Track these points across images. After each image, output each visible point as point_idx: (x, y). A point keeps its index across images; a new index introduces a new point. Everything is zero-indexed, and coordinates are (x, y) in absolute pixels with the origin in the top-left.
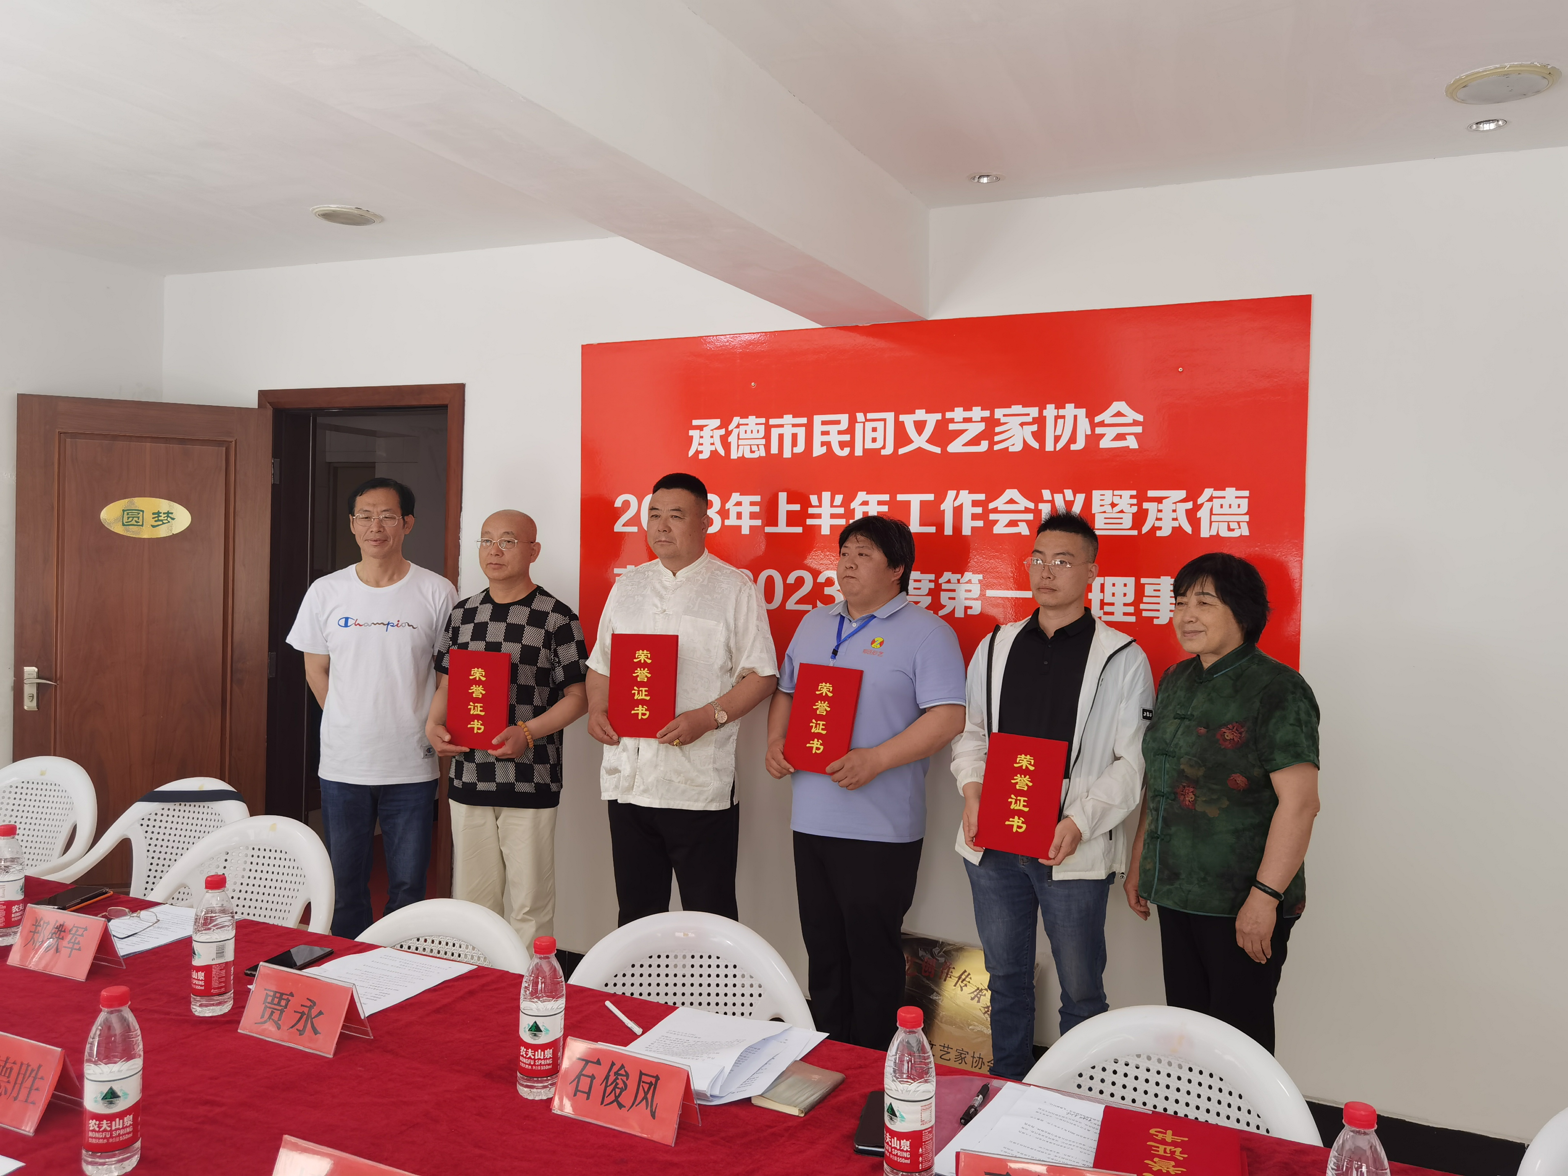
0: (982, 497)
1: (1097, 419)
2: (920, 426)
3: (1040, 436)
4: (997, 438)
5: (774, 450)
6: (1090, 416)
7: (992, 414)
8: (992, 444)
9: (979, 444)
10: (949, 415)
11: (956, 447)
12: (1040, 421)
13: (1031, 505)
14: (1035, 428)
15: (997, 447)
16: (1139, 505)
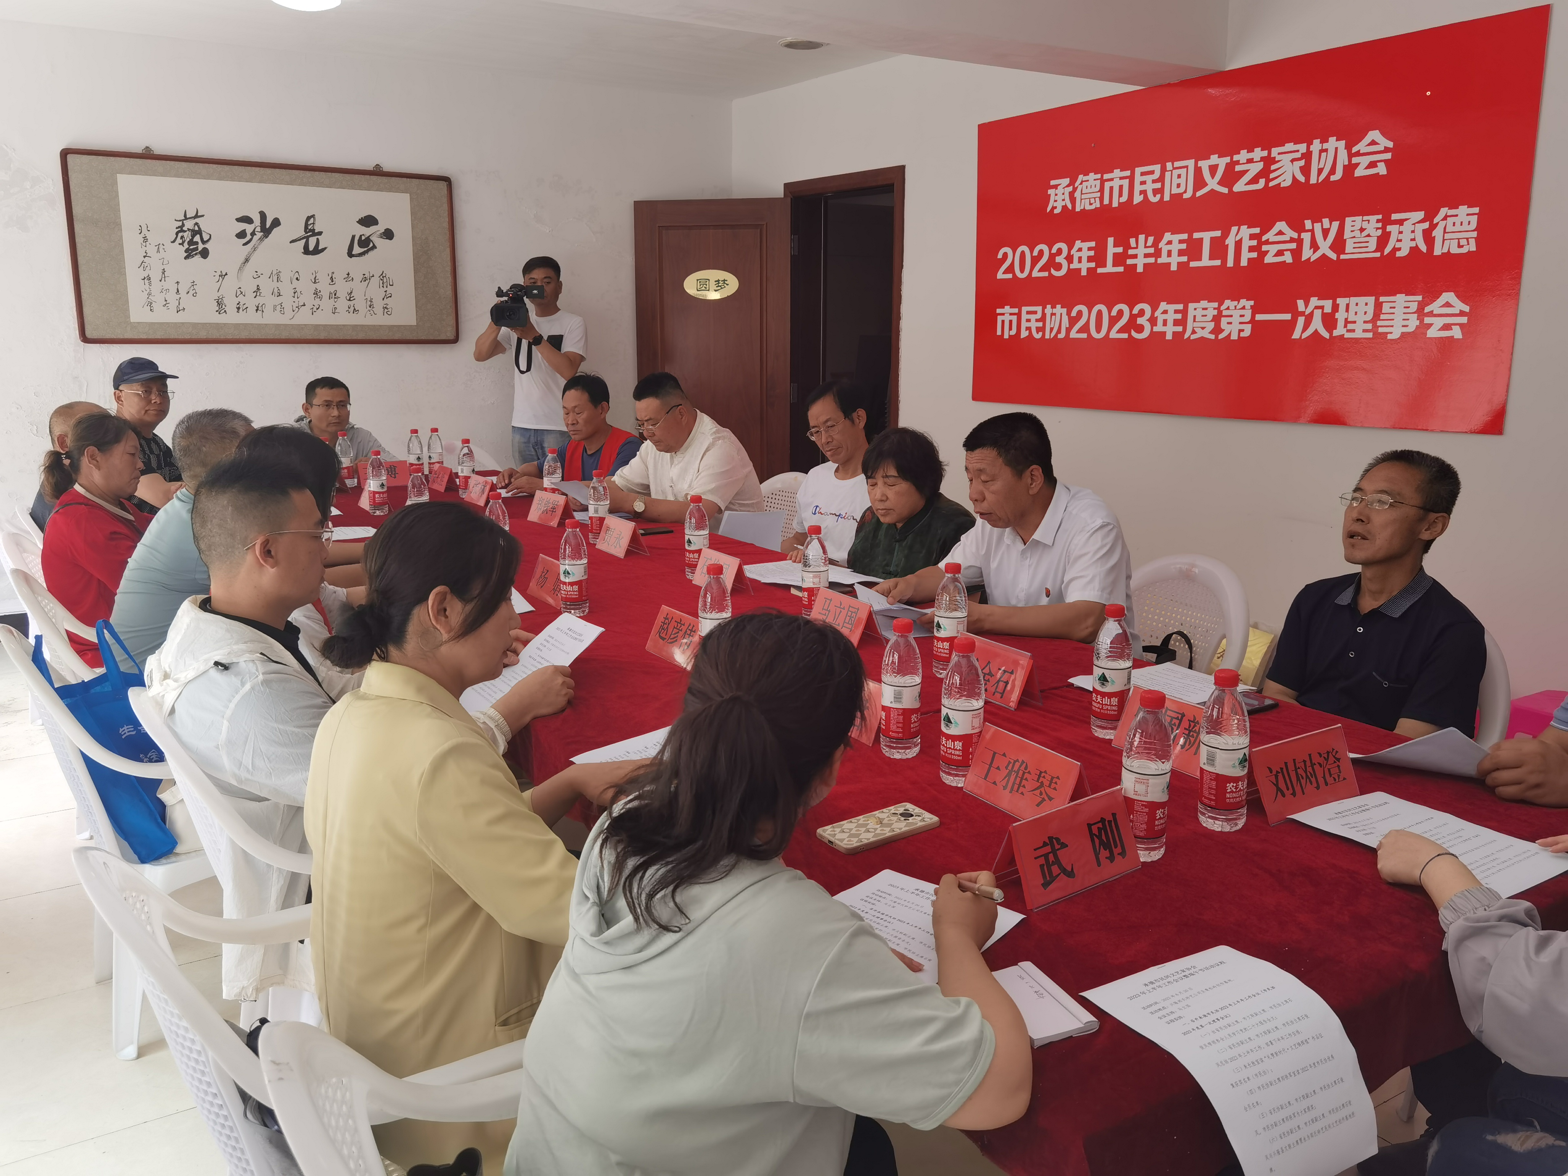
2: (1213, 169)
5: (1106, 201)
7: (1270, 153)
9: (1257, 182)
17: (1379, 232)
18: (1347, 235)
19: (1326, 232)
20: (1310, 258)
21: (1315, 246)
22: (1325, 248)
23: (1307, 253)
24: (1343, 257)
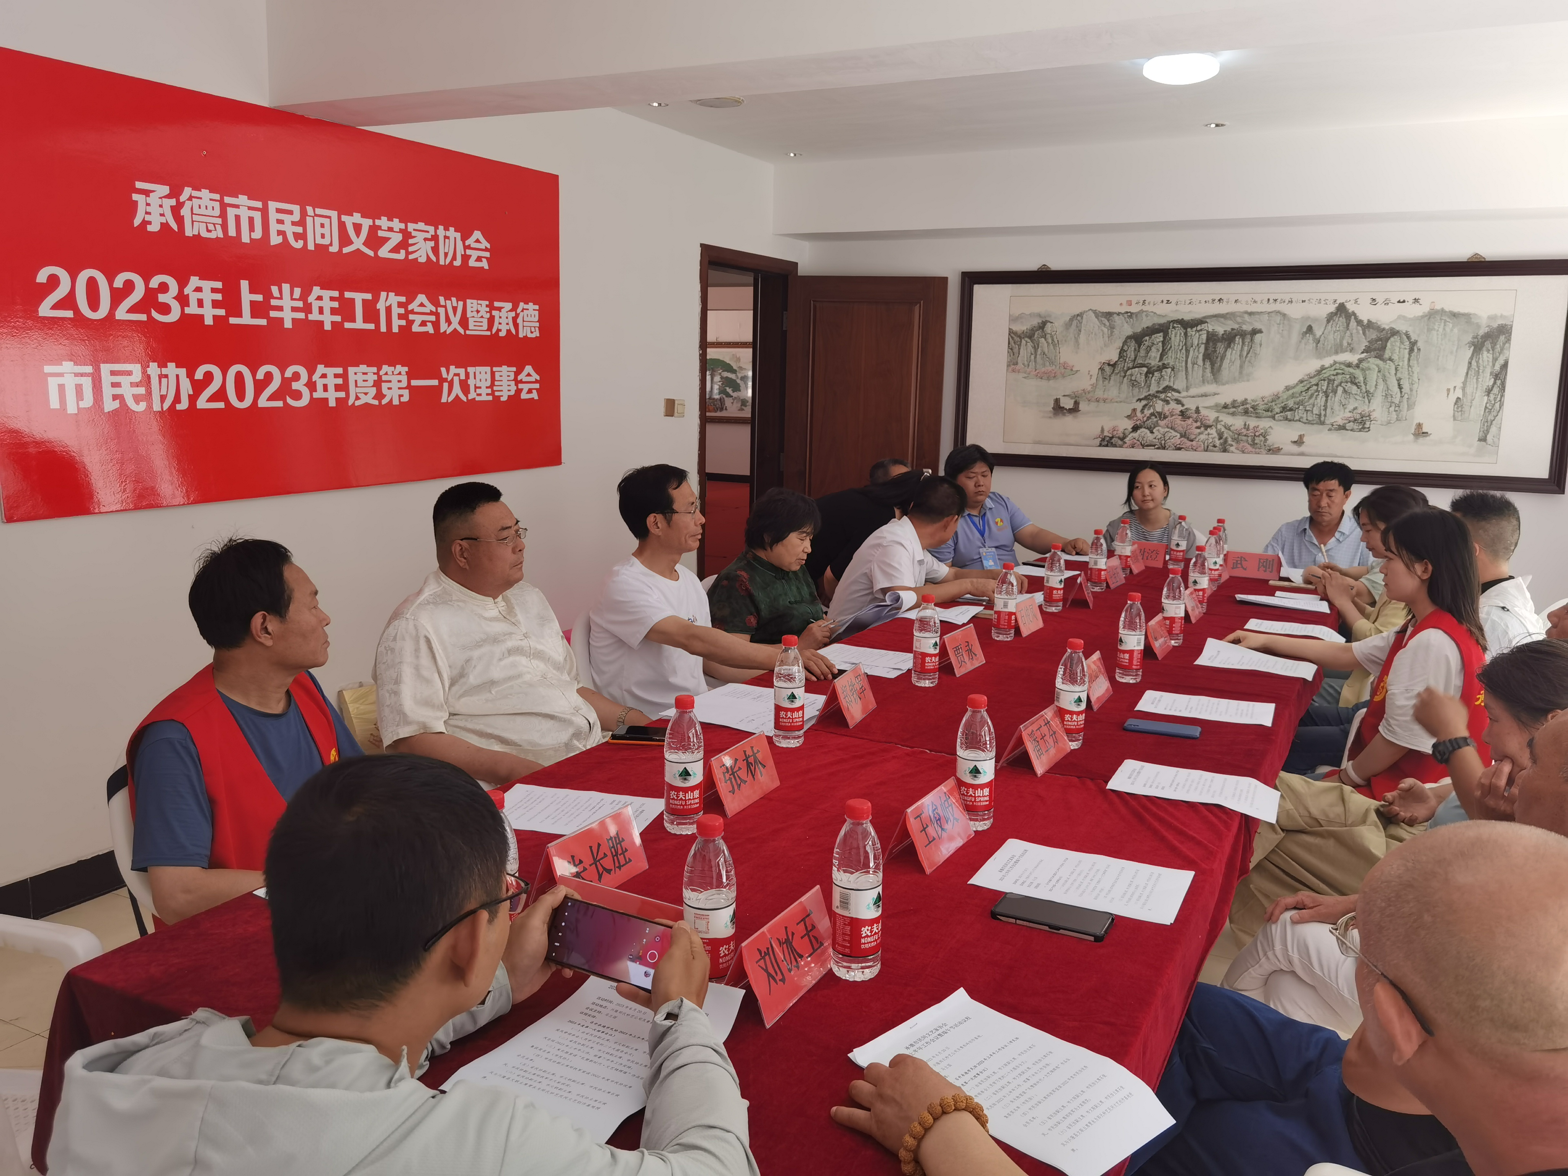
0: (403, 299)
1: (467, 243)
3: (435, 250)
4: (411, 249)
6: (464, 239)
8: (408, 253)
10: (378, 222)
11: (384, 252)
12: (435, 238)
13: (434, 309)
14: (432, 244)
15: (411, 257)
16: (490, 312)
17: (488, 315)
18: (469, 315)
19: (455, 309)
20: (446, 331)
21: (448, 321)
22: (455, 324)
23: (443, 327)
24: (468, 332)
